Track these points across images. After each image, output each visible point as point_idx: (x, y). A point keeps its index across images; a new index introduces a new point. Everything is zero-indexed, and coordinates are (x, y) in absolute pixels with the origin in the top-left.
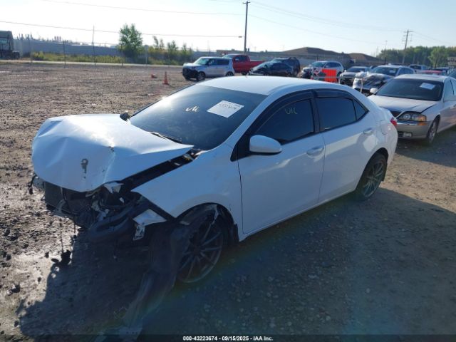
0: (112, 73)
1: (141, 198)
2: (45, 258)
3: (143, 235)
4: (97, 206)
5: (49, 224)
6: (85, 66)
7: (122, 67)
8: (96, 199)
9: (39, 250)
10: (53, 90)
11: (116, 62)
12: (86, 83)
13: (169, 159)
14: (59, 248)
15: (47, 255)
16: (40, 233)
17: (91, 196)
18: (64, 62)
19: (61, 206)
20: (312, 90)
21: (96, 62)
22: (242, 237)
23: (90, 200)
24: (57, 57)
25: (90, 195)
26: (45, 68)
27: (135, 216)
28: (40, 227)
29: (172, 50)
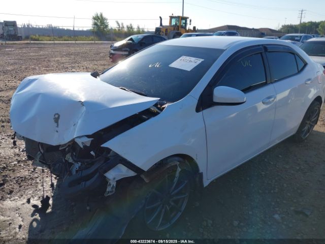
0: (88, 48)
1: (111, 152)
2: (27, 204)
3: (114, 190)
4: (71, 158)
5: (32, 170)
6: (69, 43)
7: (95, 43)
8: (69, 152)
9: (22, 196)
10: (44, 61)
11: (90, 41)
12: (69, 55)
13: (136, 112)
14: (40, 193)
15: (29, 201)
16: (24, 179)
17: (65, 149)
18: (53, 42)
19: (39, 157)
20: (262, 45)
21: (76, 40)
22: (206, 183)
23: (64, 152)
24: (48, 38)
25: (63, 148)
26: (39, 46)
27: (106, 171)
28: (25, 173)
29: (130, 31)
